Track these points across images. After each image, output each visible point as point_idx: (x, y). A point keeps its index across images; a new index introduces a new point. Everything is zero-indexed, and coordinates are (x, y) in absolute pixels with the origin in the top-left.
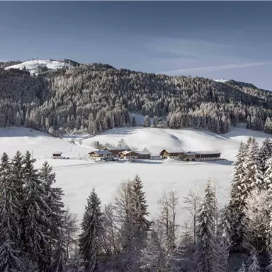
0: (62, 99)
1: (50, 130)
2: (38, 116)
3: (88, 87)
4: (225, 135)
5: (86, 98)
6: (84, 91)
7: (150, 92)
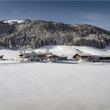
0: (20, 33)
1: (10, 46)
2: (6, 40)
3: (33, 28)
4: (104, 49)
5: (32, 32)
6: (31, 29)
7: (63, 30)
